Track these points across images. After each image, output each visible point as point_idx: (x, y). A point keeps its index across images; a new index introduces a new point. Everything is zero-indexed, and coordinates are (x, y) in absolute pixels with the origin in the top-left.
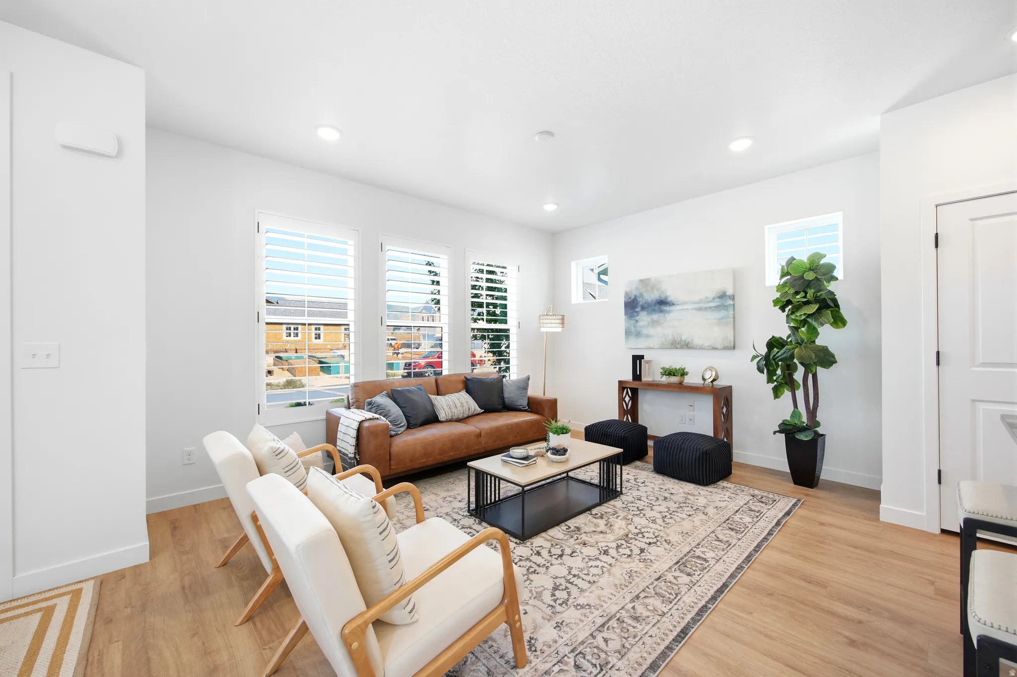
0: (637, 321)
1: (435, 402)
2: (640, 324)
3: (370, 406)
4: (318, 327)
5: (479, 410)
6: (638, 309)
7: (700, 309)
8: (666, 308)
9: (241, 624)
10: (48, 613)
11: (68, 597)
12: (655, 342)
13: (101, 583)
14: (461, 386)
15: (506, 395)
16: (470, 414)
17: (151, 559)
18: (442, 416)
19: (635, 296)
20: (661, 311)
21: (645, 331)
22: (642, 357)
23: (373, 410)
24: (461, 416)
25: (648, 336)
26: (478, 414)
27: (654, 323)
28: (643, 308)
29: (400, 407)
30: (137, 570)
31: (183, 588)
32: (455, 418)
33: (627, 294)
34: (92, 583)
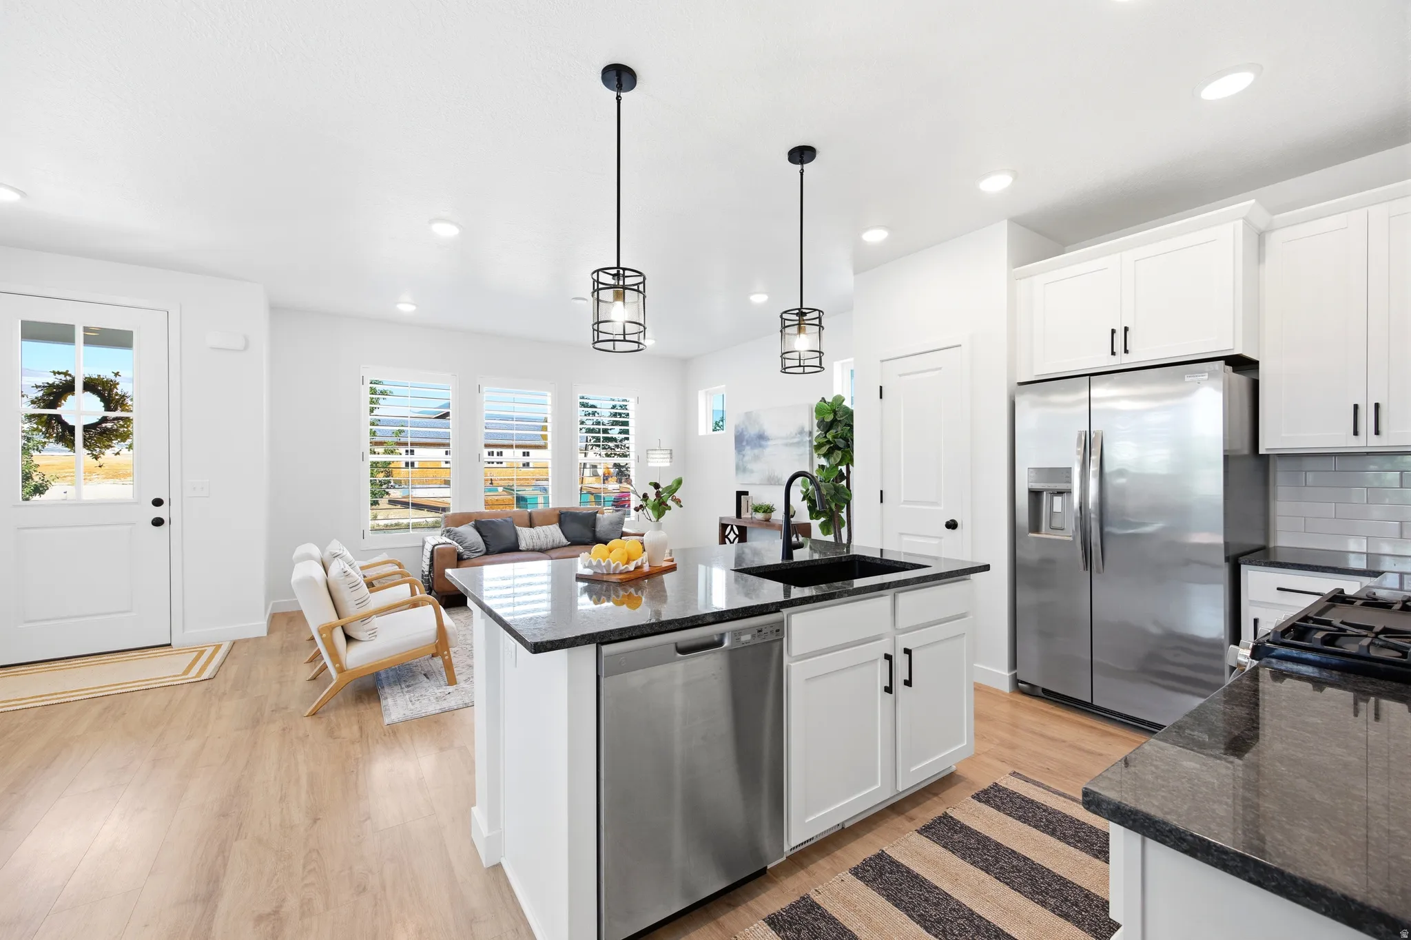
0: (744, 456)
1: (519, 533)
2: (746, 458)
3: (448, 534)
4: (526, 450)
5: (565, 541)
6: (744, 443)
7: (786, 445)
8: (763, 443)
9: (307, 663)
10: (202, 652)
11: (214, 647)
12: (755, 478)
13: (234, 643)
14: (556, 519)
15: (598, 529)
16: (555, 546)
17: (268, 634)
18: (523, 546)
19: (742, 429)
20: (761, 446)
21: (749, 466)
22: (746, 493)
23: (451, 536)
24: (544, 547)
25: (752, 472)
26: (565, 546)
27: (756, 458)
28: (748, 443)
29: (481, 535)
30: (258, 639)
31: (282, 648)
32: (537, 547)
33: (736, 427)
34: (229, 642)
